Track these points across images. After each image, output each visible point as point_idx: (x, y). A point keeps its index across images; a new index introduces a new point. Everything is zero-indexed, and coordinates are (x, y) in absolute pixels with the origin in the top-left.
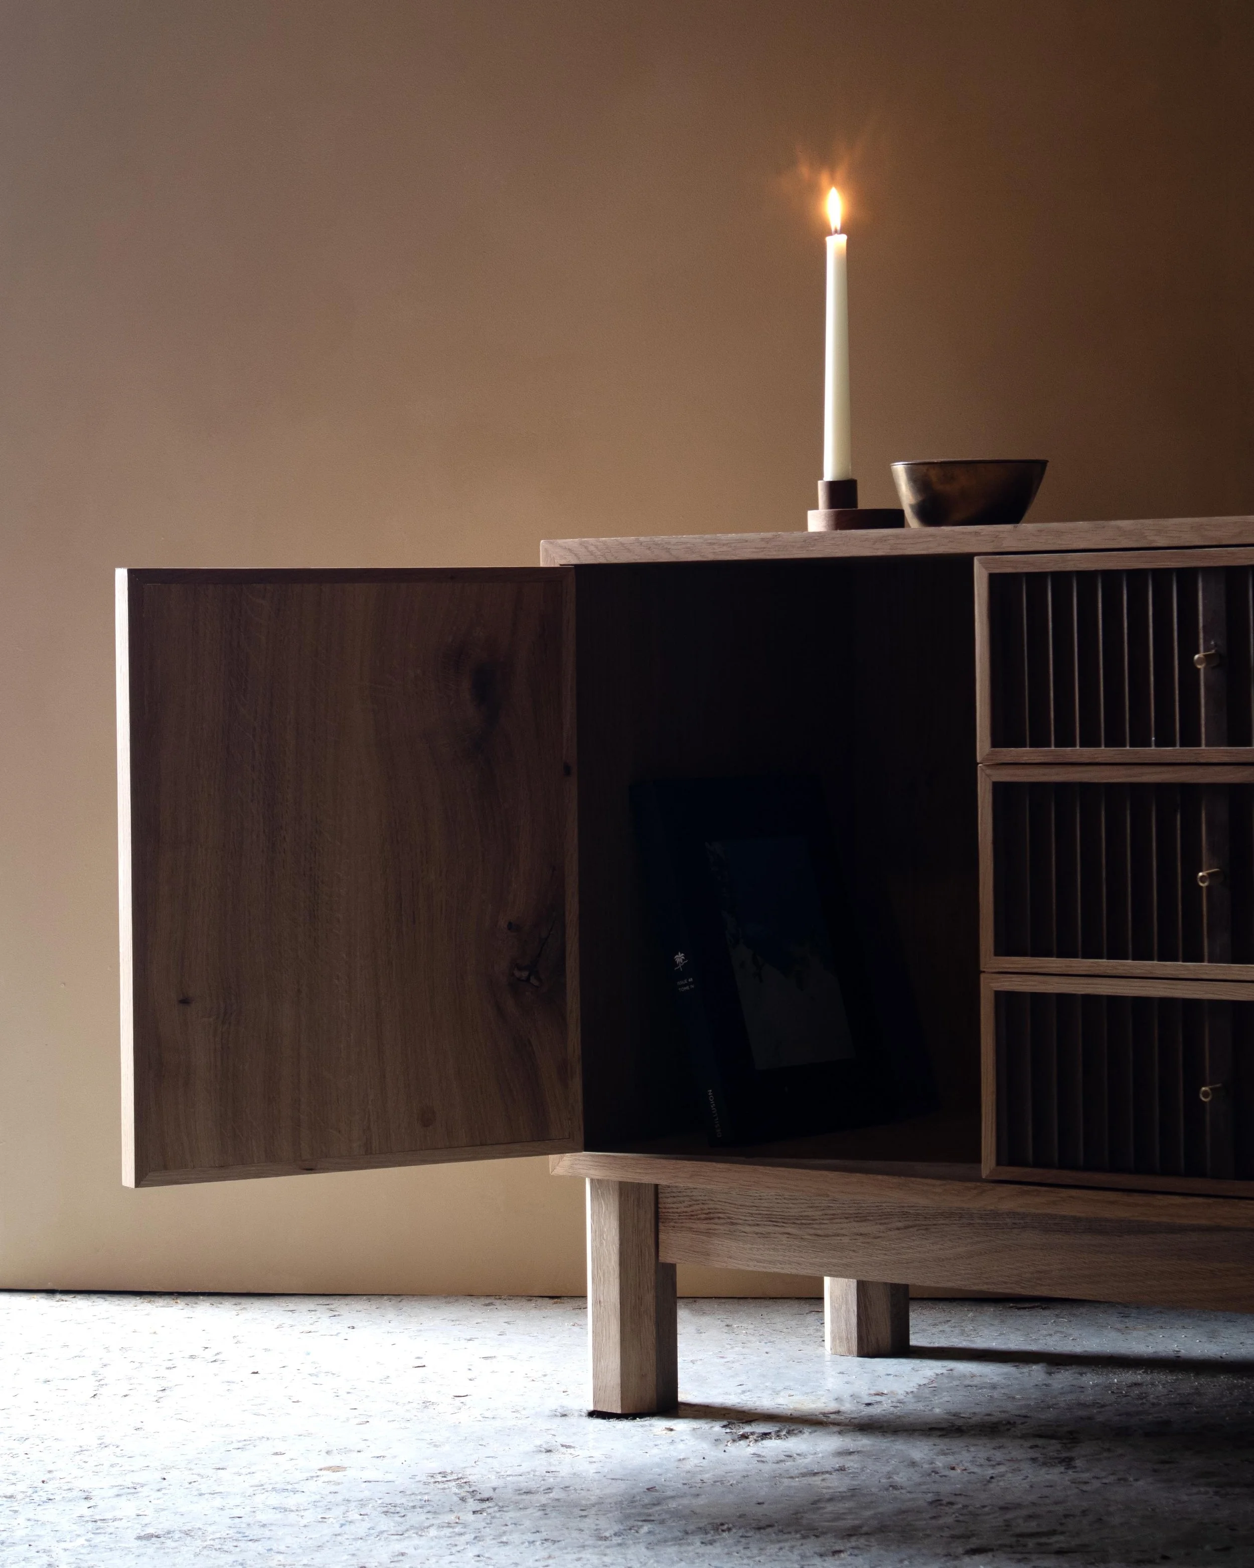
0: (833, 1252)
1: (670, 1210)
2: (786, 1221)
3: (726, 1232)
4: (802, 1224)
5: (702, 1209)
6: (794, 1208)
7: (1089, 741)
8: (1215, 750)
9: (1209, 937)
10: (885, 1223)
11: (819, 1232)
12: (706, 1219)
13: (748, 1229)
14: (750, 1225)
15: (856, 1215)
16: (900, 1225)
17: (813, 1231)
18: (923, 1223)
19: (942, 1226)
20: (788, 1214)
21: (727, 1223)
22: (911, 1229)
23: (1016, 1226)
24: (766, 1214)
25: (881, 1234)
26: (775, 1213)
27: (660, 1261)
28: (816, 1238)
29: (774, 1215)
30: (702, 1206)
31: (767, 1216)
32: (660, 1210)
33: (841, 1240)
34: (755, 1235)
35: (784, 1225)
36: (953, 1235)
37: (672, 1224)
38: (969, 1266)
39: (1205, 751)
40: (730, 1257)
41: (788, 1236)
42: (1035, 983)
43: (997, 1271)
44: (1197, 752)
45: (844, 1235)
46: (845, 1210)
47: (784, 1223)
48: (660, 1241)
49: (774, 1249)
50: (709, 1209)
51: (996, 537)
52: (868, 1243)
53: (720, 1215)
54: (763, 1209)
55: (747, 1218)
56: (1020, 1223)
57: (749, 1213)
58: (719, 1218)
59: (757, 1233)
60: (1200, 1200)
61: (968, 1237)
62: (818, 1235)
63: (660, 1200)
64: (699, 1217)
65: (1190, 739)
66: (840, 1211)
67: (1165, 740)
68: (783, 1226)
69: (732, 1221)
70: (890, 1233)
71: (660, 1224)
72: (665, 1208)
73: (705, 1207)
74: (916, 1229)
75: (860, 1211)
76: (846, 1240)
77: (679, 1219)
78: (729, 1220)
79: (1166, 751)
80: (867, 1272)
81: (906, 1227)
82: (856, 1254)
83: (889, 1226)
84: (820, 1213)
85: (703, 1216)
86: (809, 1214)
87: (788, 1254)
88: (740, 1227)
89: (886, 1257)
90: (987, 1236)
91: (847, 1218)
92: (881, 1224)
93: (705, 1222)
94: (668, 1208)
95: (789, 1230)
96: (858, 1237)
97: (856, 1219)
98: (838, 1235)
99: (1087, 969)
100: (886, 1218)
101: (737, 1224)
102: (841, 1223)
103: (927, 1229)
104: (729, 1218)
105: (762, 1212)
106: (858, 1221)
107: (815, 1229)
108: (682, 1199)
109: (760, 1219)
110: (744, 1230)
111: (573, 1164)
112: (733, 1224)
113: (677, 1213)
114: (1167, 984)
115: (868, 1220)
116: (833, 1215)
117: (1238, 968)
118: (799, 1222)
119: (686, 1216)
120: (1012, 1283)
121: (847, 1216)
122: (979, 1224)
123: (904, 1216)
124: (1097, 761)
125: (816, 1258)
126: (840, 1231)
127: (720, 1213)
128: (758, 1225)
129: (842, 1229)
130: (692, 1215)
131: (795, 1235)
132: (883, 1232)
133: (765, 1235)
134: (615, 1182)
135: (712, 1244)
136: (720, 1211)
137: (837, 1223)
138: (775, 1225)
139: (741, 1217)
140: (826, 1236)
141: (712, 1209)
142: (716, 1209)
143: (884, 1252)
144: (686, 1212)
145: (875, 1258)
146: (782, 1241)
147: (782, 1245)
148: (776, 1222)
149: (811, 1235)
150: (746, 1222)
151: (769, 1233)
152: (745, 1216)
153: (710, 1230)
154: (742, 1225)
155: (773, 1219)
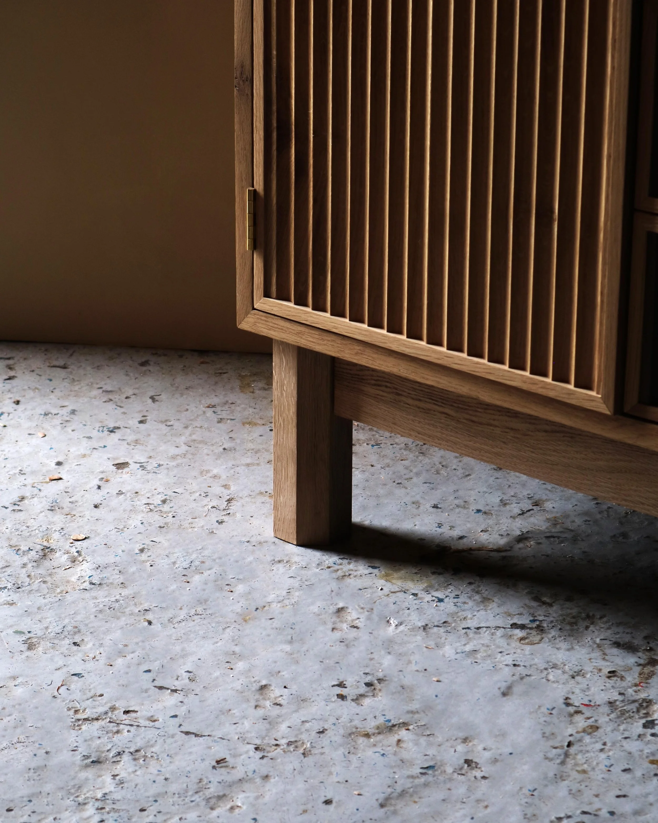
0: (485, 439)
1: (345, 371)
2: (444, 402)
3: (391, 400)
4: (458, 407)
5: (372, 376)
10: (534, 424)
11: (474, 419)
12: (375, 385)
13: (410, 401)
14: (413, 399)
17: (468, 417)
21: (393, 393)
22: (557, 434)
24: (428, 392)
25: (530, 433)
27: (335, 415)
28: (471, 423)
30: (371, 373)
31: (428, 394)
32: (336, 372)
33: (493, 430)
34: (417, 409)
35: (443, 405)
36: (596, 447)
37: (346, 384)
38: (610, 480)
40: (395, 425)
41: (446, 416)
43: (635, 491)
45: (496, 426)
47: (442, 403)
48: (335, 397)
49: (434, 426)
50: (378, 376)
52: (518, 438)
53: (389, 385)
55: (410, 392)
57: (413, 388)
58: (386, 387)
59: (419, 408)
61: (610, 453)
62: (473, 421)
64: (369, 381)
69: (398, 391)
70: (537, 433)
71: (336, 382)
73: (375, 374)
74: (561, 434)
76: (499, 431)
77: (352, 380)
78: (395, 391)
80: (515, 465)
85: (373, 382)
88: (404, 399)
89: (533, 455)
92: (530, 423)
93: (375, 387)
95: (447, 411)
96: (507, 430)
97: (508, 414)
98: (491, 425)
101: (401, 395)
102: (493, 414)
103: (572, 437)
104: (396, 389)
105: (424, 389)
106: (509, 416)
107: (471, 415)
109: (422, 396)
110: (407, 401)
111: (256, 322)
113: (351, 377)
118: (455, 405)
125: (470, 441)
126: (492, 422)
127: (387, 382)
128: (420, 400)
129: (494, 420)
130: (364, 380)
131: (452, 416)
132: (532, 431)
133: (427, 411)
134: (293, 346)
135: (380, 409)
136: (387, 380)
137: (490, 414)
138: (434, 404)
139: (406, 390)
140: (481, 423)
141: (380, 377)
142: (384, 378)
143: (532, 450)
144: (358, 375)
145: (523, 454)
146: (441, 419)
147: (440, 423)
148: (436, 401)
149: (467, 419)
150: (410, 395)
151: (429, 410)
152: (408, 389)
153: (378, 395)
154: (406, 397)
155: (433, 398)
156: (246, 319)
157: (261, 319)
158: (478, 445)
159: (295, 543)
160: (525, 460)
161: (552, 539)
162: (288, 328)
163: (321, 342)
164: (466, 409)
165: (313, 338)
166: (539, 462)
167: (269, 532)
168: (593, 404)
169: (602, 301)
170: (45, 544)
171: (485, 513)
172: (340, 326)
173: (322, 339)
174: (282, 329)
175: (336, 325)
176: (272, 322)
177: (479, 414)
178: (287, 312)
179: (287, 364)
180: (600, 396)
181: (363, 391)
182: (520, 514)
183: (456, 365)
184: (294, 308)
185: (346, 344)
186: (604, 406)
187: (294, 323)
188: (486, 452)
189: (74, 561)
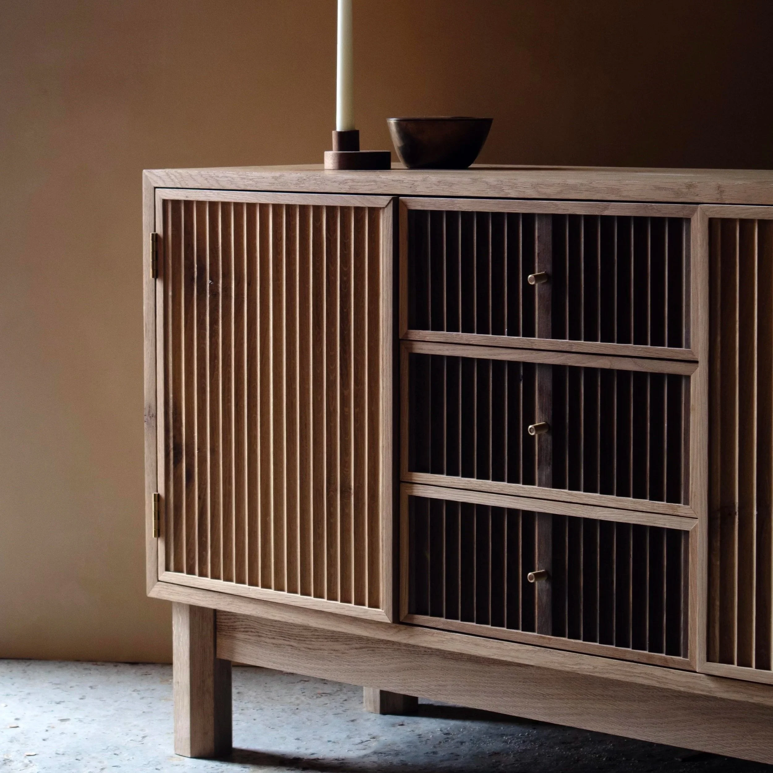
1: (223, 624)
2: (290, 637)
3: (256, 641)
4: (299, 640)
5: (242, 625)
6: (295, 629)
7: (468, 329)
8: (544, 340)
9: (538, 468)
10: (349, 644)
11: (310, 647)
12: (244, 632)
13: (268, 640)
14: (269, 638)
15: (331, 637)
16: (358, 646)
17: (306, 646)
18: (371, 646)
19: (382, 649)
20: (292, 633)
21: (256, 636)
22: (364, 650)
23: (426, 653)
25: (346, 651)
26: (284, 631)
27: (217, 657)
28: (308, 650)
29: (284, 633)
30: (241, 623)
31: (279, 633)
32: (218, 623)
33: (323, 653)
35: (290, 640)
36: (389, 656)
37: (224, 633)
38: (398, 678)
39: (537, 341)
40: (258, 659)
41: (291, 647)
42: (433, 492)
43: (414, 682)
44: (532, 341)
45: (324, 650)
46: (325, 633)
48: (217, 644)
49: (283, 656)
50: (246, 625)
51: (413, 184)
52: (338, 656)
53: (253, 630)
54: (277, 628)
55: (267, 633)
56: (428, 652)
57: (269, 630)
58: (252, 632)
59: (273, 644)
60: (531, 648)
61: (397, 658)
62: (310, 649)
63: (218, 617)
64: (239, 630)
65: (529, 332)
66: (322, 634)
67: (513, 332)
68: (288, 641)
69: (259, 634)
70: (351, 651)
71: (218, 633)
72: (220, 622)
73: (244, 623)
74: (367, 649)
75: (334, 635)
76: (326, 653)
77: (228, 630)
78: (257, 634)
79: (514, 339)
80: (338, 676)
81: (361, 648)
82: (331, 663)
83: (351, 646)
84: (310, 634)
85: (243, 630)
86: (305, 634)
87: (291, 659)
88: (263, 639)
89: (349, 667)
90: (409, 658)
91: (326, 639)
92: (346, 644)
93: (244, 633)
94: (222, 622)
95: (292, 643)
96: (332, 652)
97: (332, 640)
98: (321, 650)
99: (464, 485)
100: (349, 641)
101: (261, 636)
102: (322, 642)
103: (373, 650)
104: (258, 632)
105: (276, 630)
106: (332, 641)
107: (307, 644)
108: (229, 617)
109: (275, 635)
110: (266, 641)
111: (160, 591)
112: (259, 636)
113: (227, 626)
114: (513, 499)
115: (339, 641)
116: (318, 635)
117: (556, 492)
118: (297, 638)
119: (233, 628)
120: (423, 691)
121: (326, 637)
122: (404, 649)
123: (360, 640)
124: (471, 343)
125: (308, 663)
126: (322, 647)
127: (252, 628)
128: (274, 638)
129: (323, 645)
130: (236, 629)
131: (295, 647)
132: (348, 650)
133: (278, 646)
134: (187, 605)
135: (247, 649)
136: (252, 627)
137: (320, 641)
138: (284, 640)
139: (264, 632)
140: (314, 649)
141: (247, 625)
142: (250, 625)
143: (348, 663)
144: (233, 626)
145: (342, 667)
146: (288, 651)
147: (288, 653)
148: (284, 637)
149: (305, 648)
150: (268, 636)
151: (280, 645)
152: (266, 632)
153: (246, 639)
154: (265, 637)
155: (283, 635)
156: (153, 589)
157: (163, 588)
158: (313, 666)
159: (189, 756)
160: (344, 672)
161: (380, 754)
162: (182, 592)
163: (204, 599)
164: (304, 640)
165: (199, 597)
166: (353, 672)
167: (171, 751)
168: (380, 617)
169: (383, 546)
170: (6, 757)
171: (334, 742)
172: (216, 585)
173: (206, 597)
174: (178, 593)
175: (214, 585)
176: (171, 589)
177: (313, 643)
178: (182, 580)
179: (182, 619)
180: (384, 611)
181: (235, 637)
182: (360, 743)
183: (294, 603)
184: (186, 577)
185: (221, 598)
186: (386, 617)
187: (185, 587)
188: (318, 670)
189: (26, 766)
